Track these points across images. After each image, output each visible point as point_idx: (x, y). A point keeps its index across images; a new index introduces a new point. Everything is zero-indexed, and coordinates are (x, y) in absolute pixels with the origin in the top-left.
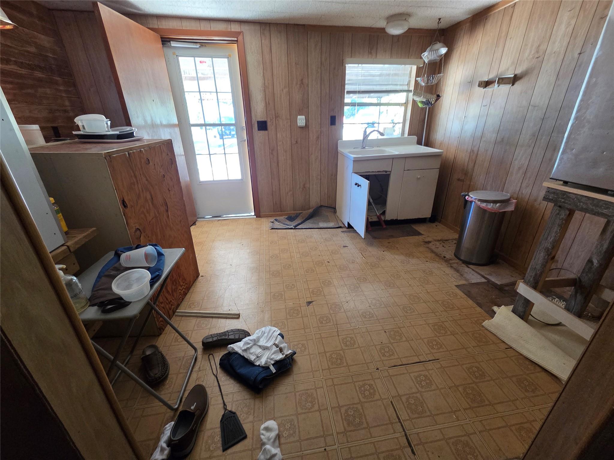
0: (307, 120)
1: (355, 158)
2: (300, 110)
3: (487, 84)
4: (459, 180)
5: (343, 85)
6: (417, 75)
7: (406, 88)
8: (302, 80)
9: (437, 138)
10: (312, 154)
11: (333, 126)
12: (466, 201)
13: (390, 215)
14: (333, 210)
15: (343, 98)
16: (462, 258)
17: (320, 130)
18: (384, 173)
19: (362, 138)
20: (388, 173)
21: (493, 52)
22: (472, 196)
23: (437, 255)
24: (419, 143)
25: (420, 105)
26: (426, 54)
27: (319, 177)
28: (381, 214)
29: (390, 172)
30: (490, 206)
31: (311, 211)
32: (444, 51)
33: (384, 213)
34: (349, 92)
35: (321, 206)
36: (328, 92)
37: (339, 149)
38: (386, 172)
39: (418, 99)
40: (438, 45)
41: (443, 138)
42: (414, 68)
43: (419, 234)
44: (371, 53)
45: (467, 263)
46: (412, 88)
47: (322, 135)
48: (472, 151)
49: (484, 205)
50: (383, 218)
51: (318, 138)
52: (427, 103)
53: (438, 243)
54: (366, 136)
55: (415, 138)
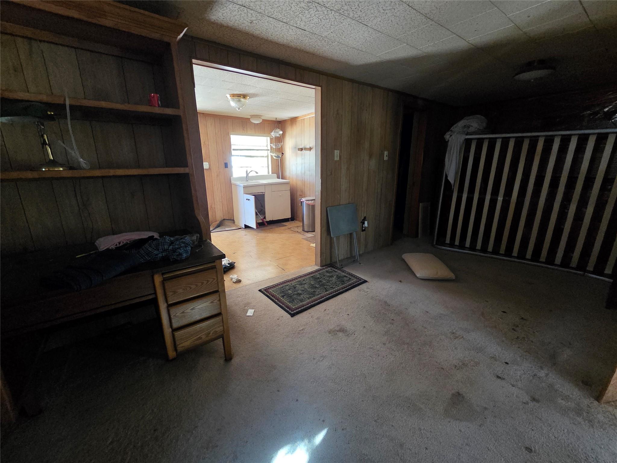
0: (210, 165)
1: (244, 185)
3: (302, 149)
4: (300, 195)
5: (230, 145)
6: (271, 143)
7: (266, 148)
8: (204, 142)
9: (286, 174)
11: (226, 169)
12: (301, 202)
13: (268, 219)
14: (232, 221)
15: (230, 152)
16: (306, 230)
17: (219, 171)
18: (261, 193)
19: (245, 175)
20: (263, 193)
21: (301, 135)
22: (303, 199)
23: (294, 231)
24: (278, 178)
25: (274, 157)
26: (273, 133)
27: (221, 200)
28: (264, 218)
29: (265, 193)
30: (310, 202)
31: (218, 222)
32: (281, 132)
33: (265, 218)
34: (233, 150)
35: (224, 219)
36: (221, 149)
37: (232, 182)
38: (262, 193)
39: (274, 155)
40: (278, 130)
41: (289, 174)
42: (269, 138)
43: (286, 226)
44: (244, 130)
45: (307, 232)
46: (269, 148)
47: (220, 174)
48: (302, 180)
49: (308, 202)
50: (265, 220)
51: (218, 175)
52: (278, 157)
53: (295, 228)
54: (247, 174)
55: (275, 175)
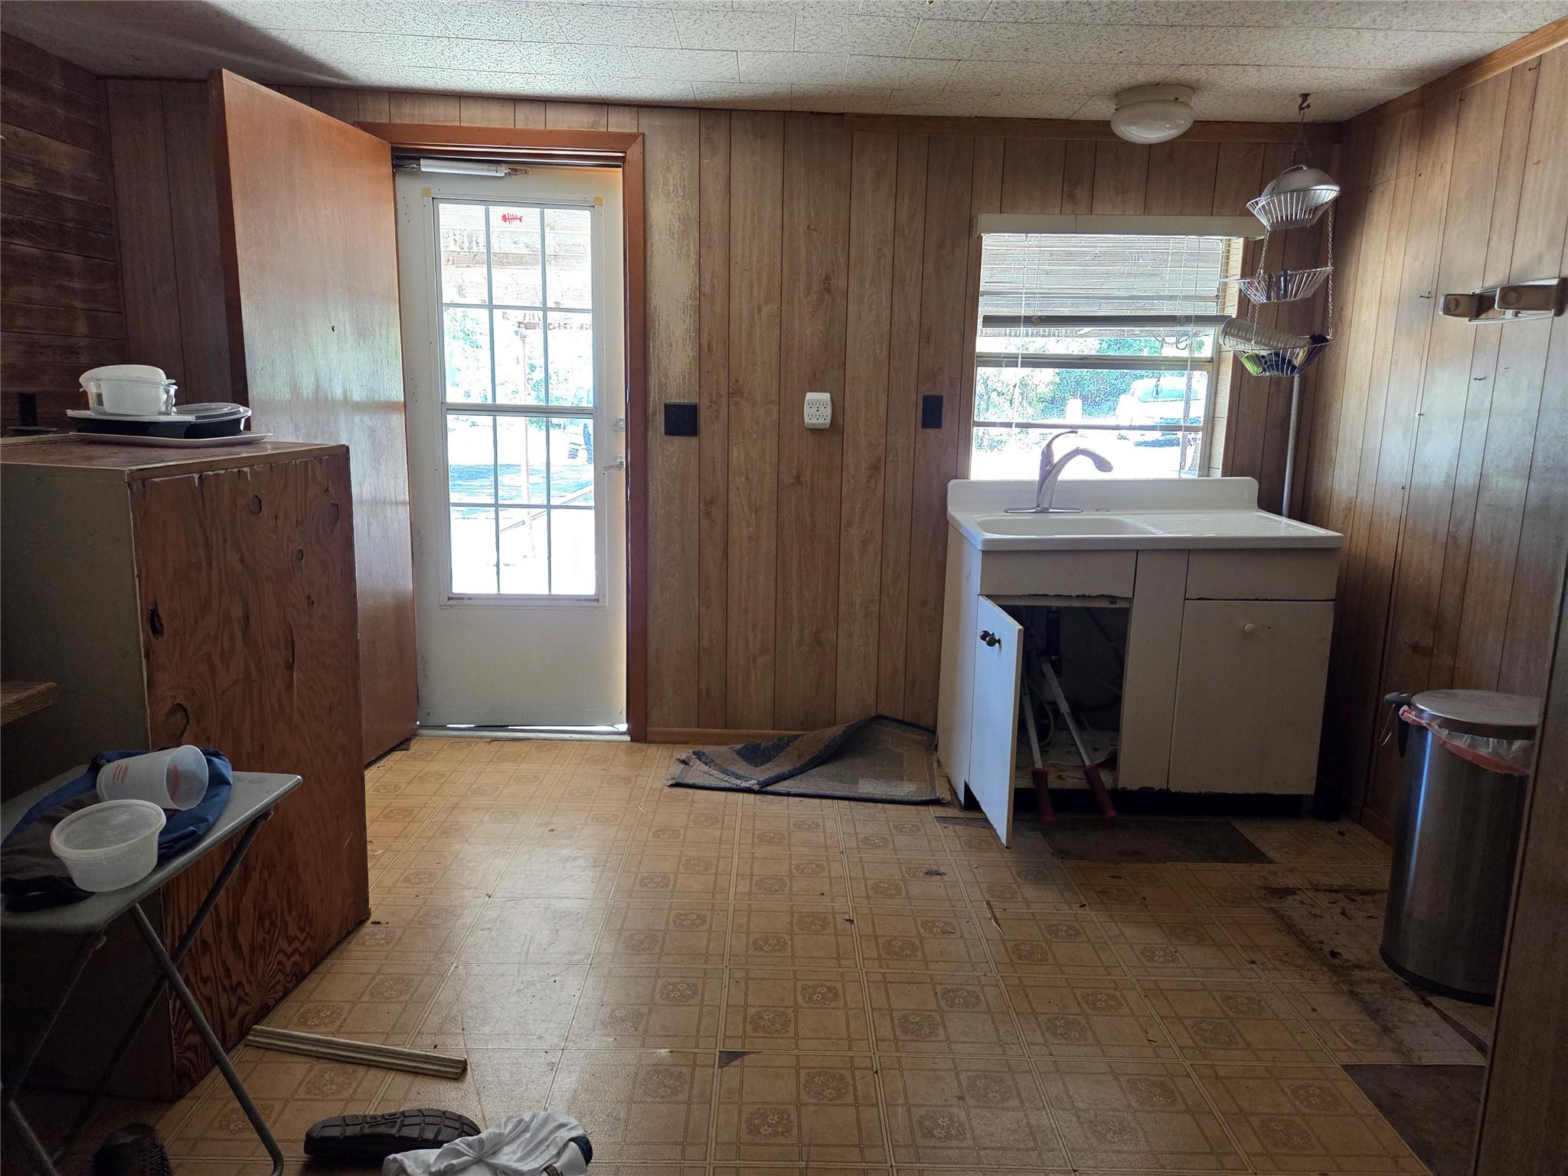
0: (838, 408)
1: (987, 542)
2: (814, 374)
3: (1479, 305)
4: (1415, 648)
5: (971, 294)
6: (1248, 270)
7: (1212, 310)
8: (827, 278)
9: (1336, 487)
10: (850, 524)
11: (931, 431)
12: (1404, 726)
13: (1132, 774)
14: (924, 737)
15: (968, 336)
16: (1410, 967)
17: (883, 441)
18: (1106, 604)
19: (1035, 476)
20: (1120, 605)
21: (1490, 202)
22: (1425, 709)
23: (1304, 942)
24: (1269, 502)
25: (1251, 368)
26: (1263, 201)
27: (875, 608)
28: (1102, 765)
29: (1130, 600)
30: (1487, 748)
31: (836, 731)
32: (1327, 193)
33: (1112, 763)
34: (990, 321)
35: (879, 718)
36: (915, 318)
37: (950, 509)
38: (1113, 599)
39: (1251, 348)
40: (1302, 177)
41: (1354, 488)
42: (1238, 244)
43: (1256, 856)
44: (1072, 197)
45: (1425, 987)
46: (1232, 311)
47: (890, 458)
48: (1452, 538)
49: (1462, 742)
50: (1106, 778)
51: (875, 468)
52: (1278, 362)
53: (1323, 900)
54: (1049, 467)
55: (1249, 485)
